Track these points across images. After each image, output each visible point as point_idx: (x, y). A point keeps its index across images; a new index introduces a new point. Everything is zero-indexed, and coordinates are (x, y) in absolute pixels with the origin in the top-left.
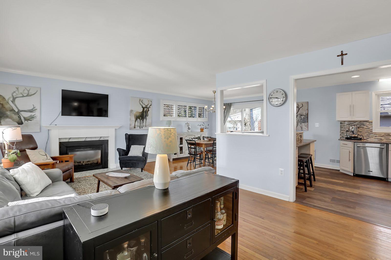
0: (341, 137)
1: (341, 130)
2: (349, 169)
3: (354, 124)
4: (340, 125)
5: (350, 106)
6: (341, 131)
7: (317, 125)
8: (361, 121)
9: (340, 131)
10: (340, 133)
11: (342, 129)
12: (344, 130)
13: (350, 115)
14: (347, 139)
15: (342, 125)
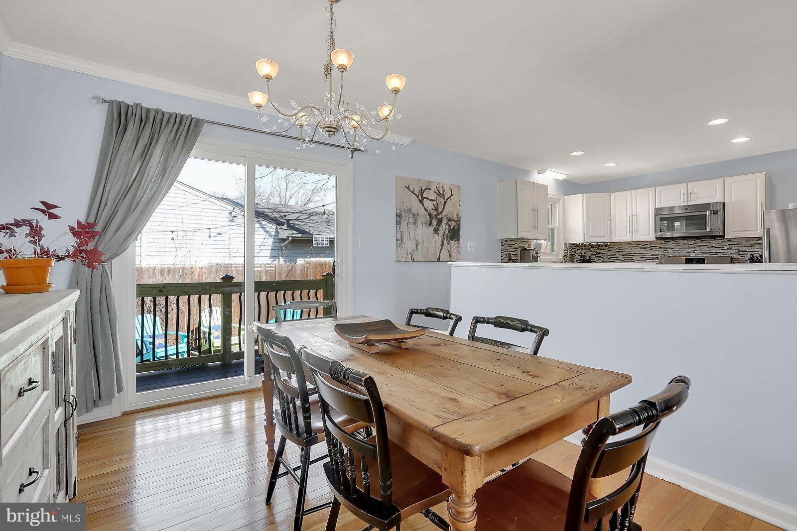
3: (516, 246)
5: (533, 210)
11: (504, 256)
15: (503, 247)
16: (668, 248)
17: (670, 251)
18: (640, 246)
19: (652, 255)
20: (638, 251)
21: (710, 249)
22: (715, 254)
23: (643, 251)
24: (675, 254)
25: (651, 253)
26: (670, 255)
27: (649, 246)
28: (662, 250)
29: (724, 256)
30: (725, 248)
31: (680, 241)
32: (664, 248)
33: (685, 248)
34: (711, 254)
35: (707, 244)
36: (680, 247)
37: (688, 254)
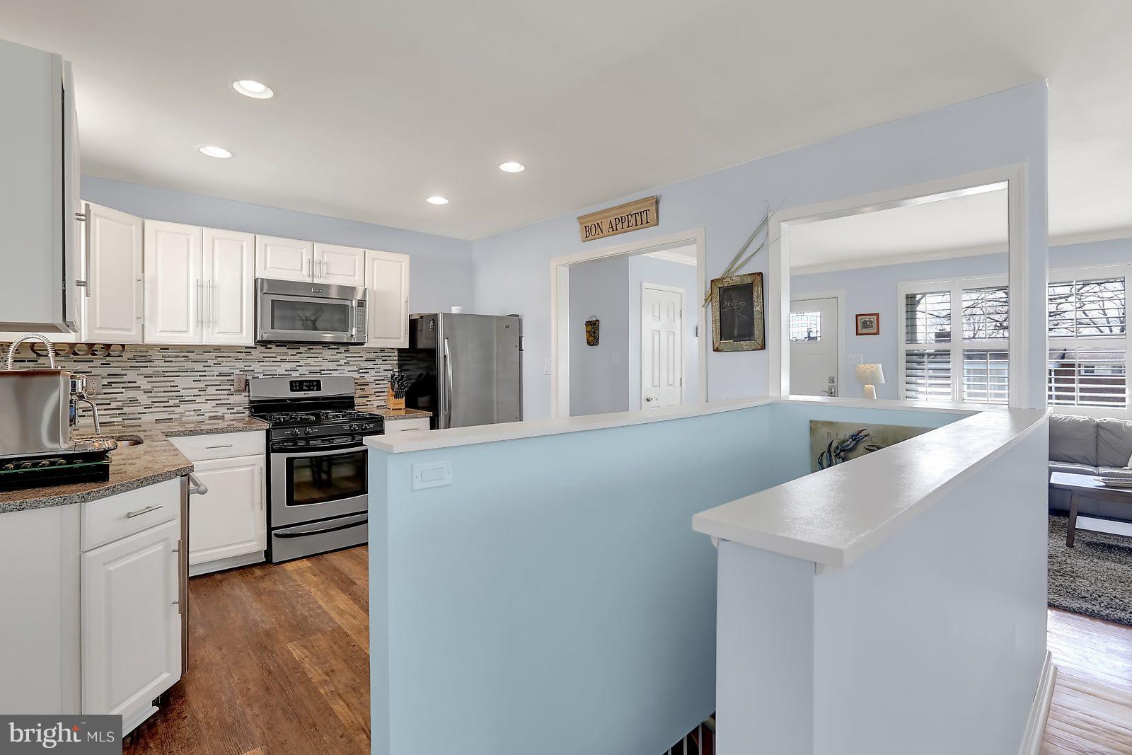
16: (252, 361)
17: (256, 367)
18: (191, 356)
19: (220, 375)
20: (188, 365)
21: (320, 364)
22: (328, 372)
23: (199, 367)
24: (267, 373)
25: (217, 370)
26: (256, 375)
27: (213, 355)
28: (241, 365)
29: (340, 375)
30: (342, 362)
31: (274, 348)
32: (245, 361)
33: (283, 361)
34: (323, 372)
35: (316, 355)
36: (274, 359)
37: (287, 373)
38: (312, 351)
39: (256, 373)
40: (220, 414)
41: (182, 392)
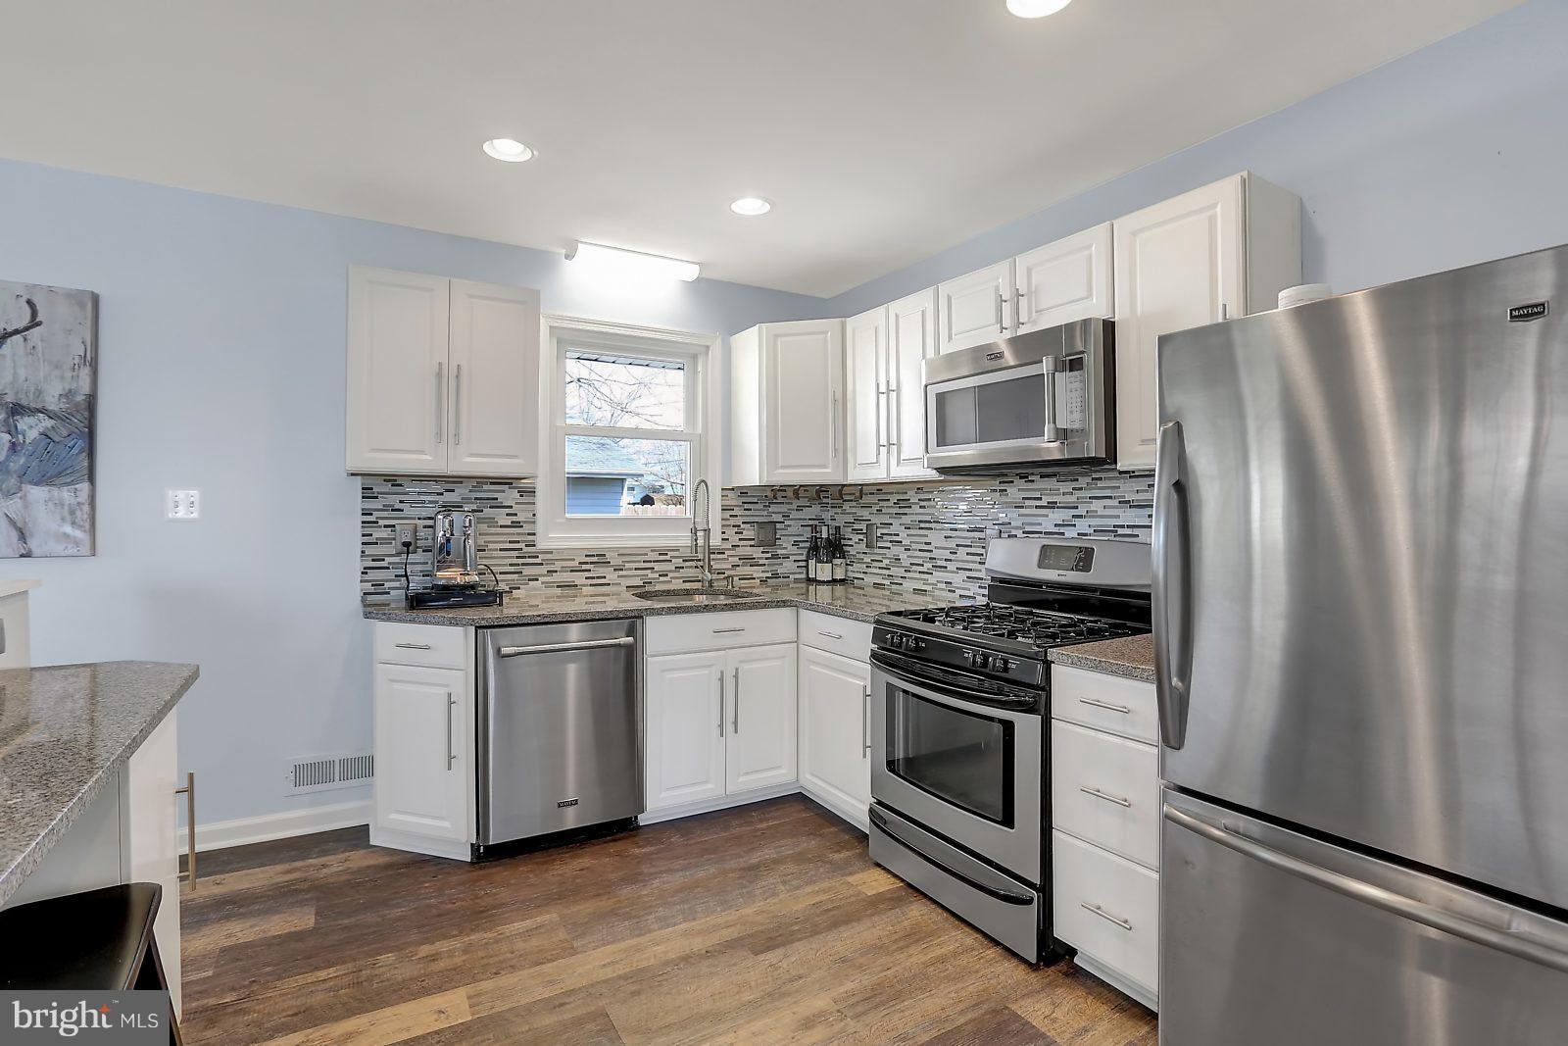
0: (368, 587)
1: (366, 539)
2: (446, 824)
3: (448, 497)
4: (357, 503)
5: (439, 375)
6: (370, 550)
7: (183, 504)
8: (481, 481)
9: (359, 548)
10: (358, 565)
11: (378, 534)
12: (387, 541)
13: (439, 434)
14: (418, 603)
15: (371, 504)
17: (1013, 516)
19: (971, 530)
22: (1130, 532)
24: (1028, 528)
25: (968, 521)
26: (1014, 532)
33: (1052, 505)
34: (1120, 531)
35: (1108, 493)
36: (1038, 503)
37: (1056, 530)
38: (1100, 484)
39: (1013, 528)
40: (970, 594)
41: (936, 553)
